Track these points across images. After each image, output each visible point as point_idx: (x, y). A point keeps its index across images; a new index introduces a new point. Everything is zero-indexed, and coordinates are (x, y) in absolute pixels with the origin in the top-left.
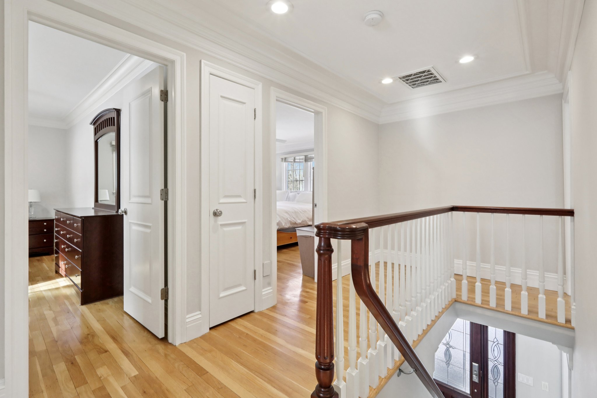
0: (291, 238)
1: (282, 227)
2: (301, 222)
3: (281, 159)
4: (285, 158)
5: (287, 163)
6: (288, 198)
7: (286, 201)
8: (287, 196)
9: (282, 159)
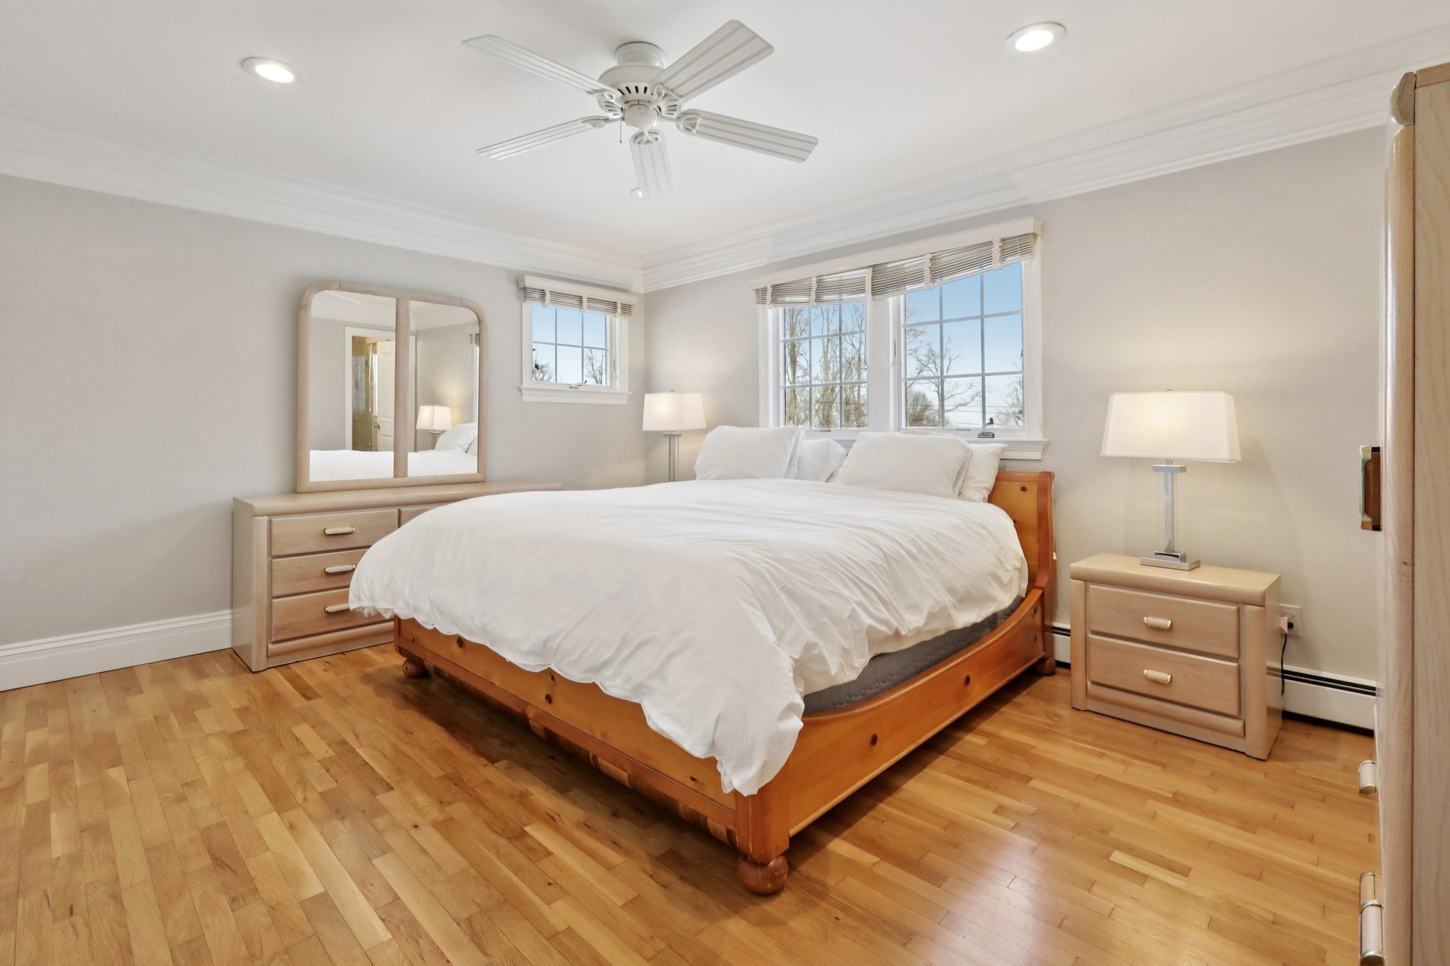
0: (874, 740)
1: (821, 684)
2: (926, 624)
3: (754, 293)
4: (774, 287)
5: (781, 309)
6: (795, 461)
7: (786, 476)
8: (790, 451)
9: (761, 292)
